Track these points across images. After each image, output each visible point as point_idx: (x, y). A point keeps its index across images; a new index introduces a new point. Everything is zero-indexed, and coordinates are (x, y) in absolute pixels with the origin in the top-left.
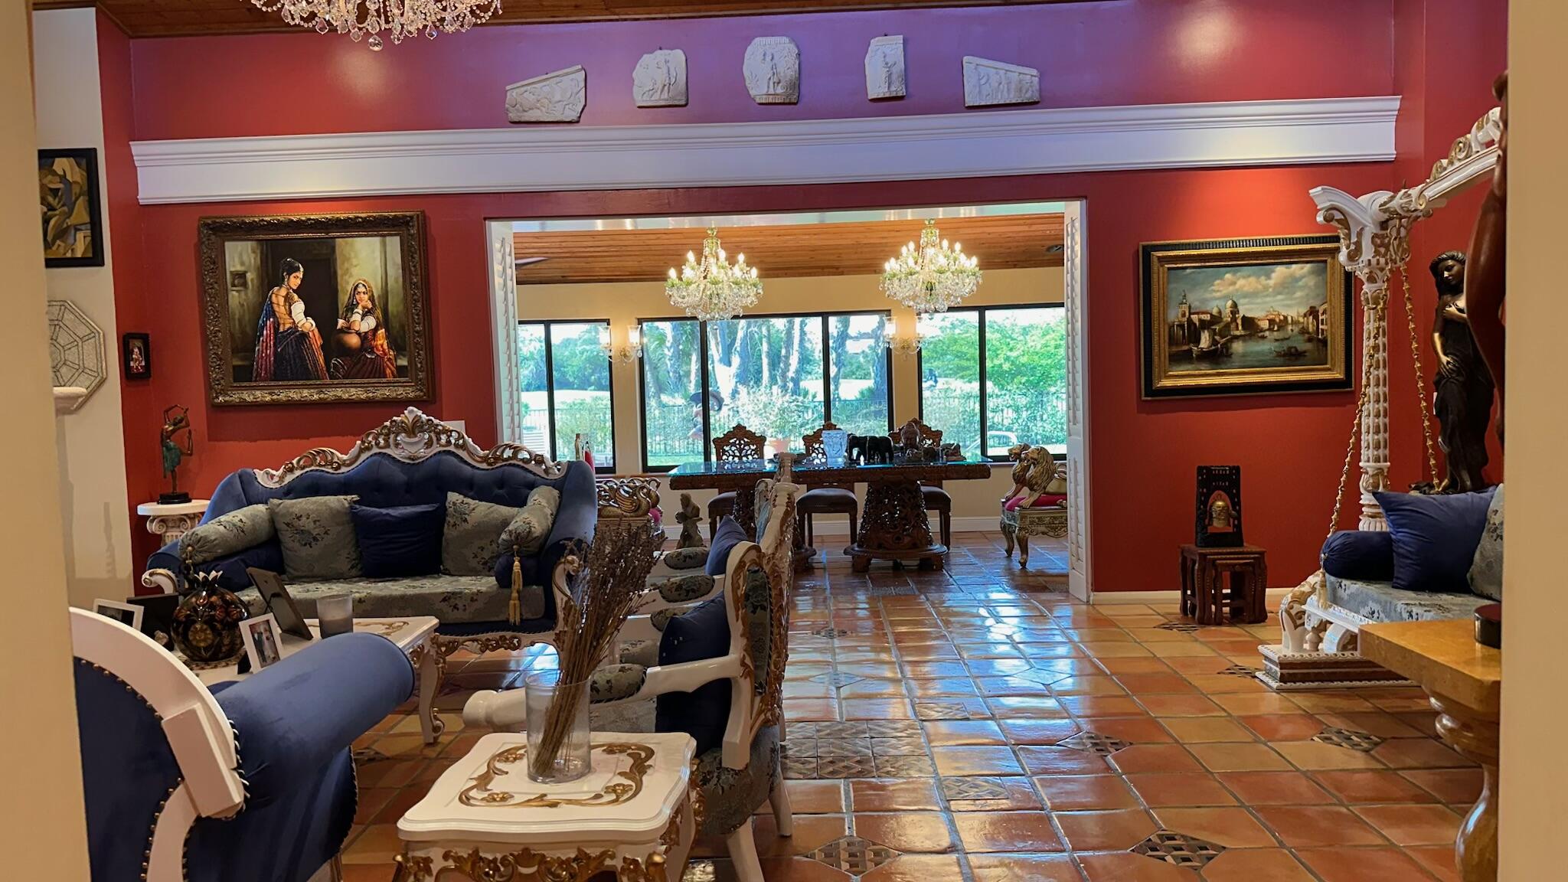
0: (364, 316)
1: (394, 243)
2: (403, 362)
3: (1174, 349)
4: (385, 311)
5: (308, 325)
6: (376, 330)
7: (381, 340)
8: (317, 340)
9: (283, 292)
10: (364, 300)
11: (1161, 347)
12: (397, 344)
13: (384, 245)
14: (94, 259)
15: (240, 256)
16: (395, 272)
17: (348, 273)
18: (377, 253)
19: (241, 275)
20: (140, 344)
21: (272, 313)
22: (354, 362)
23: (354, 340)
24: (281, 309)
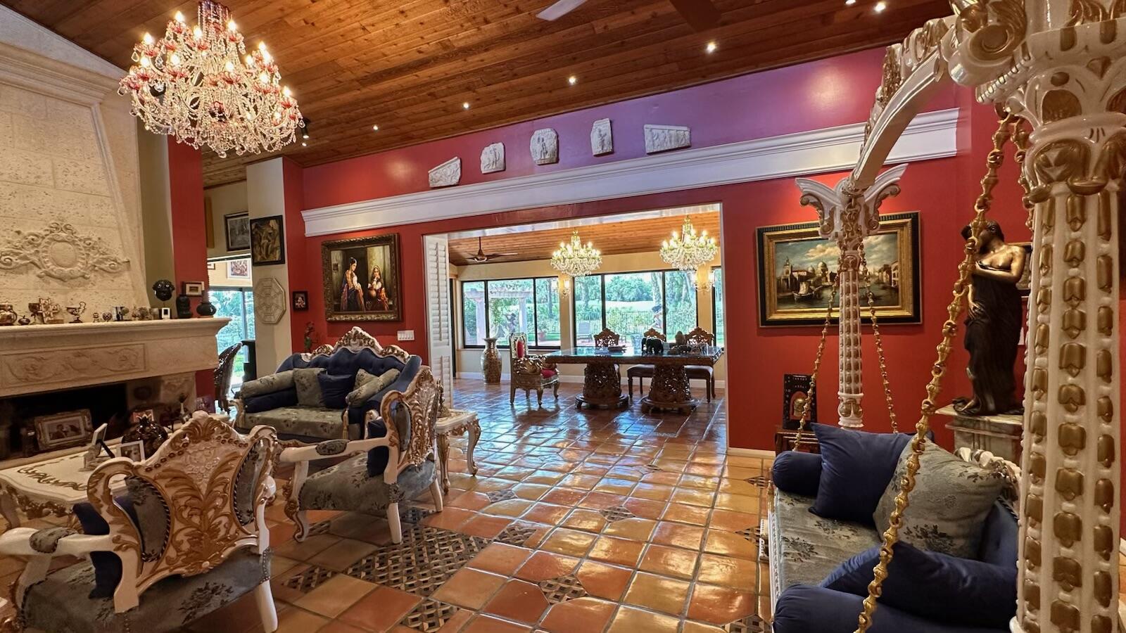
0: (377, 282)
1: (387, 248)
2: (391, 303)
3: (781, 295)
4: (384, 279)
5: (358, 286)
6: (381, 288)
7: (383, 294)
8: (361, 294)
9: (350, 272)
10: (377, 276)
11: (772, 293)
12: (389, 295)
13: (384, 249)
14: (282, 261)
15: (336, 257)
16: (388, 262)
17: (371, 263)
18: (382, 254)
19: (336, 265)
20: (303, 295)
21: (347, 282)
22: (374, 303)
23: (374, 293)
24: (349, 280)
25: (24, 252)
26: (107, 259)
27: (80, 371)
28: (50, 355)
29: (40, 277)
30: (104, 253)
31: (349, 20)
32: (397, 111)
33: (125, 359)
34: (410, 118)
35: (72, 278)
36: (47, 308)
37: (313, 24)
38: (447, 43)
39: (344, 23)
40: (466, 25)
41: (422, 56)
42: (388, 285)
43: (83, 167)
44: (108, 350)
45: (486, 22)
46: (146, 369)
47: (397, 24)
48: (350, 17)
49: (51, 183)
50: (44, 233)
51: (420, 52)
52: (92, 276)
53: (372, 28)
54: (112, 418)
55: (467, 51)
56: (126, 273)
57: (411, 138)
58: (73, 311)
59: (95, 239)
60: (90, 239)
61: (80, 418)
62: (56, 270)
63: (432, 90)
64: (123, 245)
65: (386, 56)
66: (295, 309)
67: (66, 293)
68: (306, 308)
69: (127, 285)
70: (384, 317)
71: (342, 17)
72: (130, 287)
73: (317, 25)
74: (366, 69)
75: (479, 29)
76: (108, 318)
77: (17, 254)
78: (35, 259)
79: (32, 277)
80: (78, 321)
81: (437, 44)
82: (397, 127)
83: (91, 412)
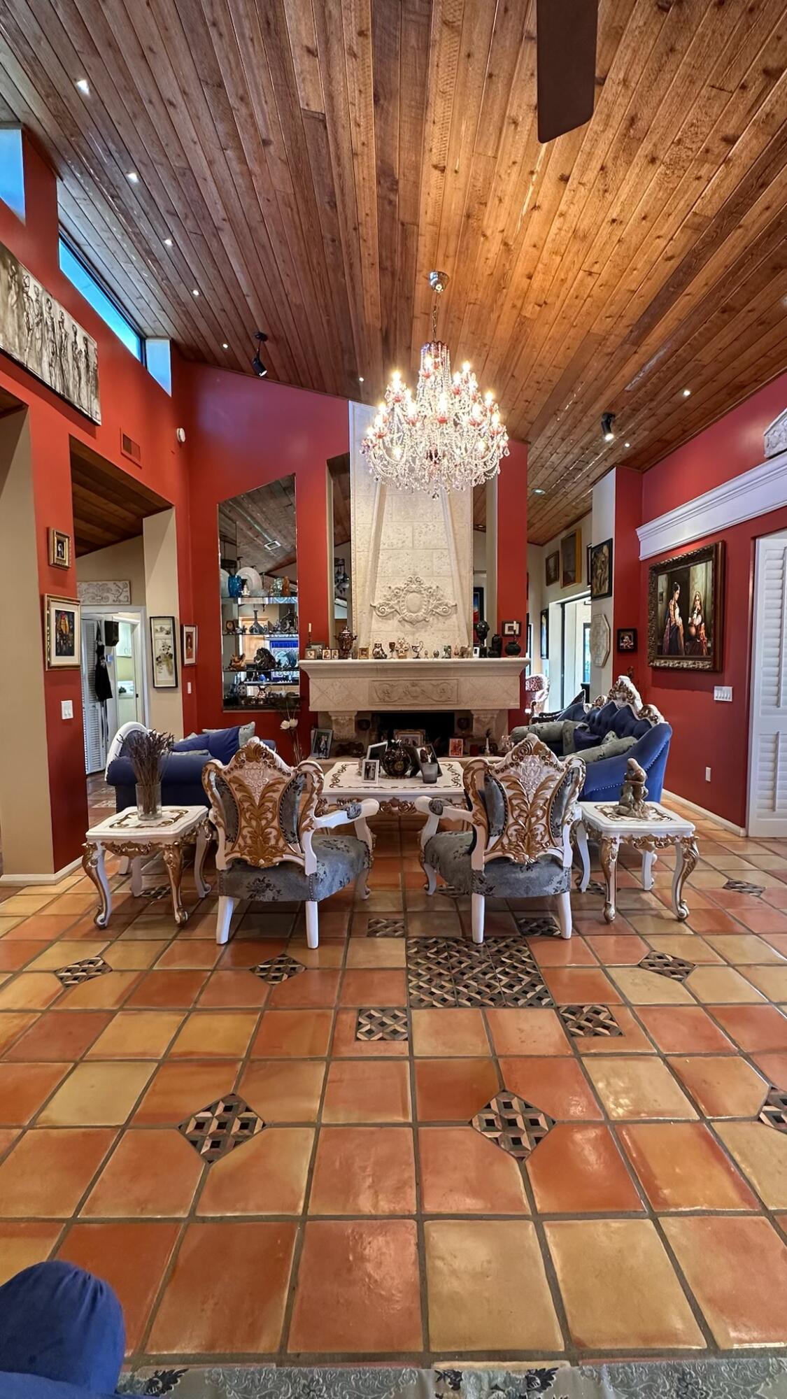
0: (698, 615)
1: (710, 565)
2: (709, 645)
4: (705, 611)
5: (679, 621)
6: (701, 624)
7: (703, 631)
8: (682, 631)
9: (673, 603)
10: (698, 606)
12: (707, 634)
13: (706, 568)
14: (609, 594)
15: (662, 582)
16: (710, 585)
17: (693, 588)
18: (704, 574)
19: (662, 594)
20: (631, 634)
21: (669, 616)
22: (693, 646)
23: (693, 630)
24: (672, 613)
25: (392, 603)
26: (440, 604)
27: (415, 697)
28: (397, 683)
29: (400, 621)
30: (439, 600)
31: (571, 274)
32: (697, 357)
33: (443, 691)
34: (720, 358)
35: (418, 622)
36: (401, 646)
37: (545, 303)
38: (697, 220)
39: (569, 282)
40: (703, 172)
41: (674, 263)
42: (708, 619)
43: (431, 527)
44: (433, 682)
45: (730, 141)
46: (458, 703)
47: (619, 241)
48: (569, 270)
49: (411, 545)
50: (403, 586)
51: (669, 259)
52: (431, 619)
53: (597, 266)
54: (436, 740)
55: (733, 211)
56: (455, 616)
57: (742, 387)
58: (414, 648)
59: (434, 587)
60: (431, 588)
61: (419, 736)
62: (408, 615)
63: (723, 303)
64: (454, 591)
65: (634, 292)
66: (619, 651)
67: (413, 634)
68: (634, 650)
69: (454, 626)
70: (700, 665)
71: (562, 276)
72: (457, 629)
73: (549, 301)
74: (625, 322)
75: (727, 161)
76: (436, 655)
77: (388, 604)
78: (397, 607)
79: (394, 622)
80: (417, 657)
81: (682, 231)
82: (712, 379)
83: (427, 732)
